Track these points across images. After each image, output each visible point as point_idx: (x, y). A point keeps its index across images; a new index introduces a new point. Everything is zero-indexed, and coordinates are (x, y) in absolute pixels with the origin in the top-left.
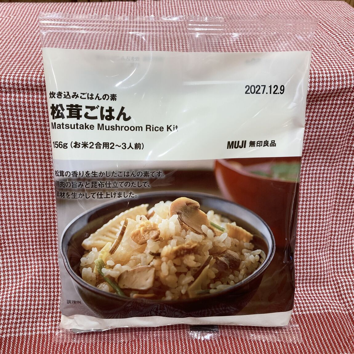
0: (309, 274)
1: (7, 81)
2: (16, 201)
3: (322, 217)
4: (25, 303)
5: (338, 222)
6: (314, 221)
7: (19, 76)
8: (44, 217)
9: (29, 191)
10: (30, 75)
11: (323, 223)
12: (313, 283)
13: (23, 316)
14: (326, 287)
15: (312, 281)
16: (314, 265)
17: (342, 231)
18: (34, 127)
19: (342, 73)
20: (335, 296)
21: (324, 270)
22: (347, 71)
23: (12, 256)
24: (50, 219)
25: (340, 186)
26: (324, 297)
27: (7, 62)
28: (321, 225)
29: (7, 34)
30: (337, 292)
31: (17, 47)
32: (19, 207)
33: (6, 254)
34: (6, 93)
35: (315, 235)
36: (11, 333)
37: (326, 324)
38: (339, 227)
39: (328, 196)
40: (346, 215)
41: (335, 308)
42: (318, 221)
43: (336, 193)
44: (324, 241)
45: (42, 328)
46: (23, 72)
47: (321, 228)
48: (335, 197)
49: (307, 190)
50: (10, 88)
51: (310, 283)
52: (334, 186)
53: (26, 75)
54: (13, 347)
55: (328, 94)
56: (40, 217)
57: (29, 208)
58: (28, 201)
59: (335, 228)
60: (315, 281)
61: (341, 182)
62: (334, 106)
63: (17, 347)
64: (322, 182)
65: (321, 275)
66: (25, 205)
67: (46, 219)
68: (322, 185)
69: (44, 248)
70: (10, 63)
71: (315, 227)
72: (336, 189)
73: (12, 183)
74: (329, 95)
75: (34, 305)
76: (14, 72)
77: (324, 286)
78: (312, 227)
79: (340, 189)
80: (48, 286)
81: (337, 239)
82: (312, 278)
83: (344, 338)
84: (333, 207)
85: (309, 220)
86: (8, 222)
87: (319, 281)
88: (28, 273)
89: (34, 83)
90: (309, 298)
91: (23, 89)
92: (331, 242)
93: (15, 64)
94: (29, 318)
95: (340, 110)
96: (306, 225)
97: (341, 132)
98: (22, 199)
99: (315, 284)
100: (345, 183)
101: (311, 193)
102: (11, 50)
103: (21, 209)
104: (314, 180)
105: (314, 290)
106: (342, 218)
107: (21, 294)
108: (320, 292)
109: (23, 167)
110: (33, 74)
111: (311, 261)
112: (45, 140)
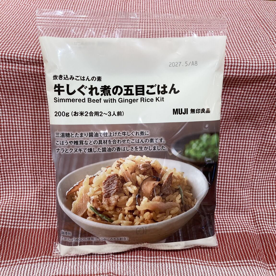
0: (234, 205)
1: (25, 57)
2: (31, 137)
3: (246, 165)
4: (34, 207)
5: (258, 169)
6: (240, 168)
7: (33, 54)
8: (49, 149)
11: (247, 169)
12: (237, 211)
13: (33, 216)
14: (246, 215)
15: (236, 210)
16: (238, 199)
17: (260, 176)
19: (267, 63)
20: (251, 222)
21: (245, 203)
22: (271, 62)
25: (262, 144)
26: (244, 221)
27: (26, 41)
28: (245, 170)
29: (27, 19)
30: (253, 219)
31: (34, 30)
32: (32, 141)
34: (24, 64)
35: (240, 177)
36: (25, 226)
37: (243, 240)
38: (258, 173)
39: (252, 151)
40: (264, 164)
41: (251, 229)
42: (243, 168)
43: (258, 148)
44: (246, 182)
45: (46, 225)
46: (36, 51)
47: (245, 173)
48: (257, 151)
49: (237, 145)
50: (27, 62)
51: (234, 211)
52: (257, 144)
53: (38, 53)
55: (255, 78)
59: (256, 173)
61: (263, 141)
62: (259, 87)
63: (29, 235)
64: (249, 140)
65: (243, 207)
67: (51, 151)
68: (249, 142)
70: (28, 43)
71: (241, 172)
72: (258, 146)
75: (41, 209)
76: (30, 50)
77: (244, 214)
78: (238, 172)
79: (261, 146)
81: (257, 181)
82: (236, 208)
83: (254, 250)
84: (255, 159)
85: (236, 166)
87: (241, 210)
88: (37, 187)
90: (233, 222)
91: (36, 63)
92: (252, 183)
93: (31, 44)
95: (264, 90)
96: (235, 170)
97: (264, 106)
99: (238, 212)
100: (265, 142)
101: (240, 148)
102: (29, 32)
103: (34, 143)
104: (242, 138)
105: (237, 217)
106: (261, 167)
108: (241, 218)
109: (36, 114)
111: (236, 196)
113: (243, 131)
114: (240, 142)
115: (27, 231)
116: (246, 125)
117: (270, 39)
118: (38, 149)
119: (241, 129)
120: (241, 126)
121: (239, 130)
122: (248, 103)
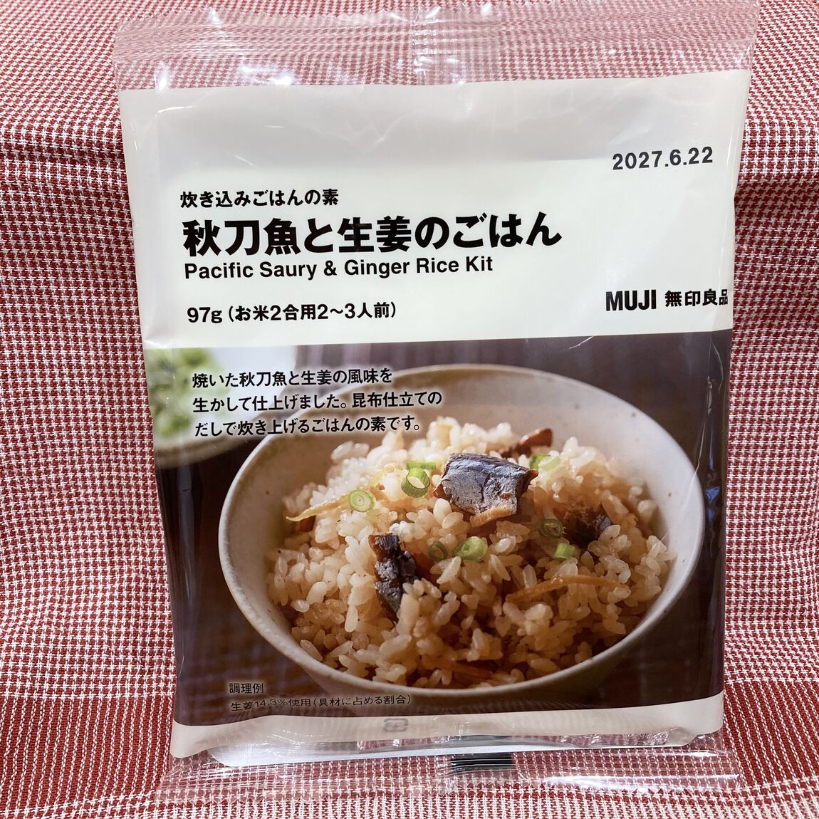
0: (766, 598)
1: (74, 137)
2: (102, 402)
3: (801, 468)
4: (123, 629)
6: (782, 477)
7: (102, 126)
9: (132, 380)
11: (803, 481)
12: (777, 618)
13: (121, 657)
14: (807, 630)
15: (773, 614)
16: (779, 577)
21: (802, 590)
27: (75, 89)
28: (799, 485)
29: (76, 21)
31: (100, 54)
34: (73, 162)
35: (782, 507)
36: (96, 691)
42: (791, 477)
44: (803, 523)
45: (162, 685)
46: (111, 117)
47: (797, 494)
49: (771, 404)
50: (82, 153)
51: (768, 618)
54: (101, 721)
60: (781, 614)
63: (111, 721)
64: (808, 386)
65: (795, 602)
70: (82, 94)
71: (785, 490)
73: (93, 362)
75: (144, 635)
76: (91, 116)
77: (802, 626)
78: (776, 490)
82: (774, 607)
85: (770, 473)
87: (790, 614)
88: (129, 563)
93: (94, 97)
94: (134, 662)
96: (764, 486)
99: (781, 622)
101: (779, 412)
102: (85, 61)
103: (113, 420)
104: (787, 381)
105: (779, 635)
108: (793, 639)
111: (771, 568)
113: (787, 359)
114: (780, 395)
115: (104, 708)
116: (797, 338)
118: (128, 441)
119: (781, 351)
120: (783, 342)
121: (775, 355)
122: (805, 267)
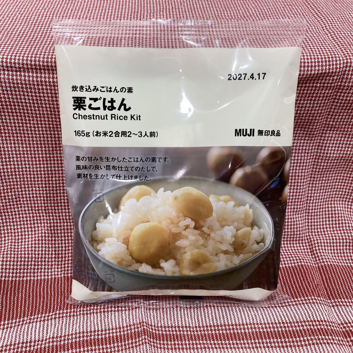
1: (17, 61)
2: (29, 164)
3: (299, 184)
4: (40, 252)
5: (314, 189)
6: (292, 187)
7: (27, 57)
8: (54, 179)
9: (41, 156)
10: (38, 56)
11: (300, 189)
12: (290, 241)
13: (40, 263)
14: (301, 245)
15: (289, 239)
16: (291, 225)
17: (317, 196)
18: (43, 102)
19: (322, 58)
20: (308, 252)
21: (300, 230)
22: (326, 56)
23: (27, 212)
24: (59, 180)
25: (317, 157)
26: (299, 252)
27: (15, 41)
28: (298, 191)
29: (12, 11)
30: (310, 249)
31: (24, 26)
32: (31, 170)
33: (22, 211)
34: (16, 71)
35: (292, 199)
36: (30, 276)
37: (299, 275)
38: (314, 193)
39: (306, 166)
40: (320, 182)
41: (308, 261)
42: (295, 187)
43: (313, 163)
44: (300, 205)
45: (56, 273)
46: (31, 53)
47: (298, 194)
48: (312, 166)
51: (287, 241)
52: (312, 157)
53: (34, 56)
54: (33, 288)
55: (309, 77)
56: (50, 179)
57: (40, 171)
58: (40, 164)
59: (311, 193)
60: (292, 239)
61: (318, 154)
62: (314, 88)
63: (37, 288)
64: (302, 153)
65: (297, 234)
66: (37, 168)
67: (56, 180)
68: (301, 156)
69: (54, 206)
70: (18, 43)
71: (293, 192)
72: (313, 160)
73: (25, 149)
74: (310, 79)
75: (49, 254)
76: (23, 53)
77: (299, 243)
79: (316, 160)
80: (60, 238)
81: (313, 203)
82: (289, 236)
83: (312, 285)
84: (310, 175)
86: (22, 183)
87: (295, 239)
88: (41, 227)
89: (41, 63)
90: (286, 254)
91: (32, 69)
92: (307, 206)
93: (23, 44)
94: (45, 265)
95: (320, 92)
97: (320, 111)
98: (34, 163)
100: (322, 155)
102: (18, 29)
103: (33, 171)
105: (291, 247)
106: (317, 185)
107: (37, 246)
108: (296, 248)
109: (34, 135)
110: (40, 55)
112: (53, 113)
115: (34, 283)
117: (323, 28)
